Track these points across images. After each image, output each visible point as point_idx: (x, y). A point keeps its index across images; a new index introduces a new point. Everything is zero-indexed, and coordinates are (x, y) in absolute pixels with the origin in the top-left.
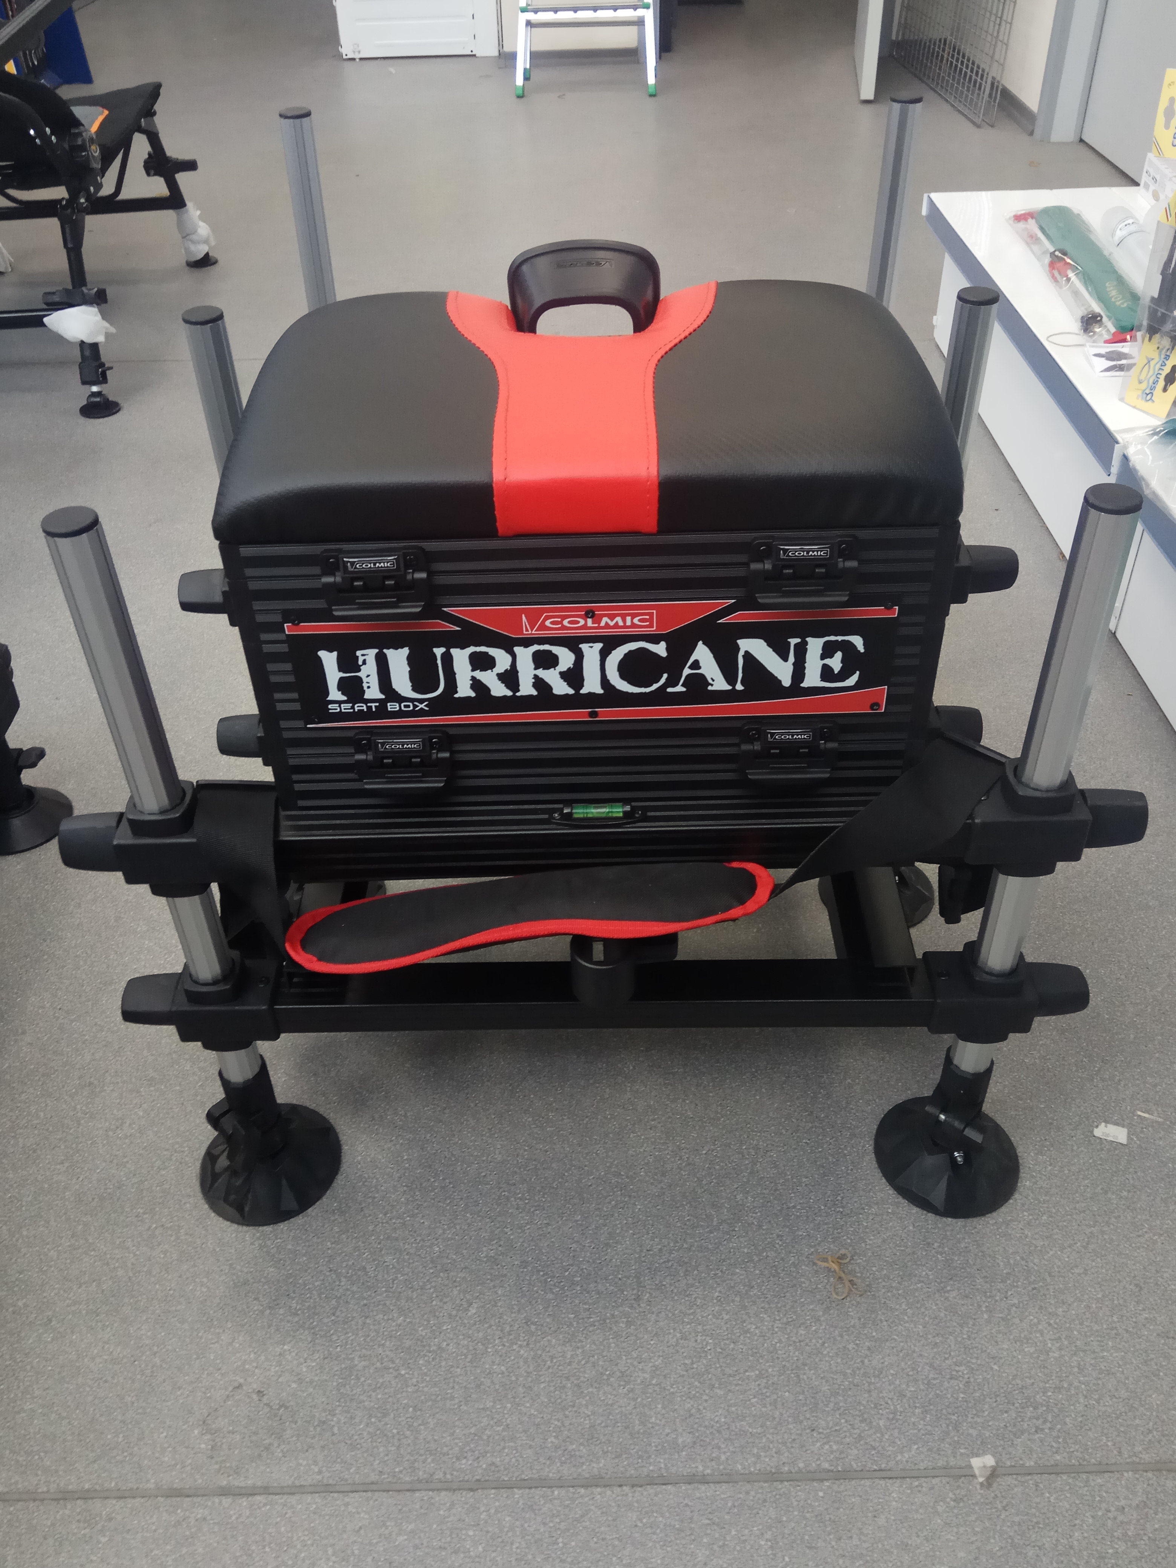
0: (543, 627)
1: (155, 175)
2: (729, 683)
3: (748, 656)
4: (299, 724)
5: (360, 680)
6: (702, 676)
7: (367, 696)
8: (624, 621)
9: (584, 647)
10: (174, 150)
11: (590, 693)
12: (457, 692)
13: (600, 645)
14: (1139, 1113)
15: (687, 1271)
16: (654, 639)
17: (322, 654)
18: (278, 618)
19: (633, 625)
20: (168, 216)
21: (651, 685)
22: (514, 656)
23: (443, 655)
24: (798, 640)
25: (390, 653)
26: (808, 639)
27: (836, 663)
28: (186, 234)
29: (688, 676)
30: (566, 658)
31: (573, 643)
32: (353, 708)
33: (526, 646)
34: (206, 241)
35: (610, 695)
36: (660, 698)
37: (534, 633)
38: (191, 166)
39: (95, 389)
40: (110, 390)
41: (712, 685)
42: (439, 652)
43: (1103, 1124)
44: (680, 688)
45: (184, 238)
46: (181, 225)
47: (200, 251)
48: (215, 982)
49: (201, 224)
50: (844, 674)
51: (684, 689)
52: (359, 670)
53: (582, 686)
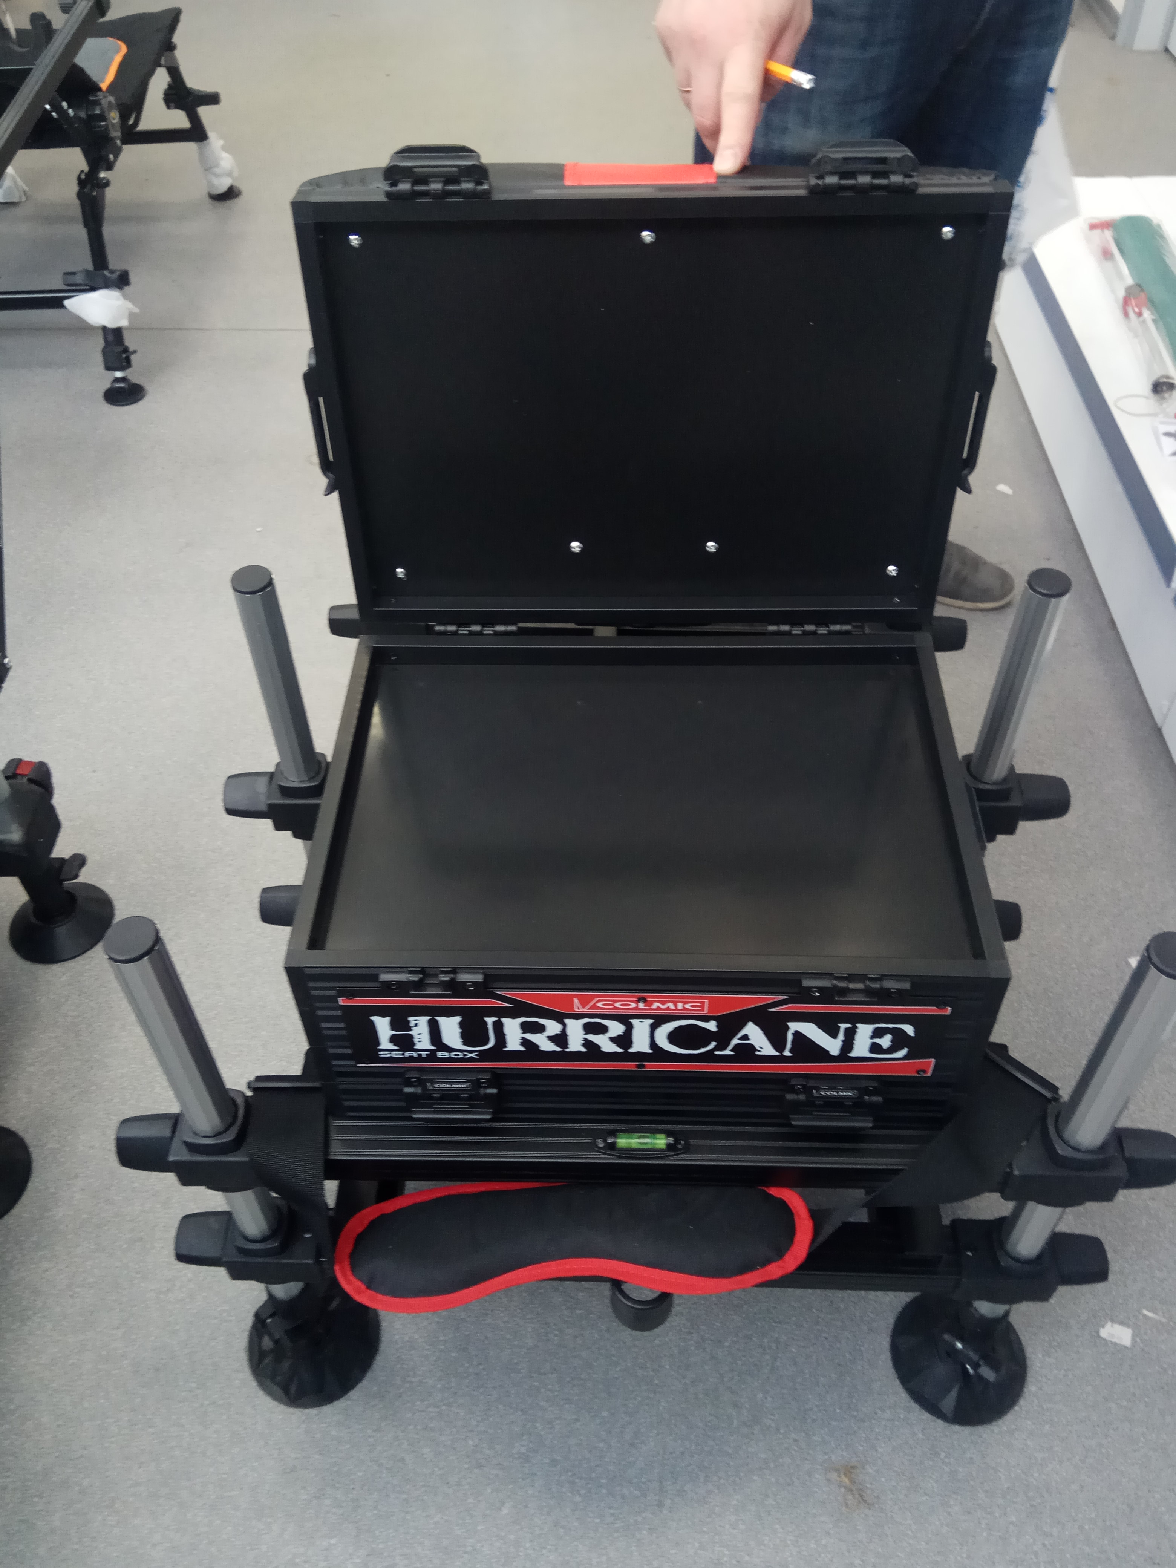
0: (594, 1007)
1: (176, 107)
2: (777, 1050)
3: (797, 1034)
4: (352, 1063)
5: (411, 1037)
6: (752, 1046)
7: (417, 1047)
8: (676, 1005)
9: (634, 1022)
10: (194, 81)
11: (638, 1052)
12: (505, 1047)
13: (651, 1021)
14: (1145, 1312)
15: (707, 1476)
16: (706, 1019)
17: (375, 1019)
18: (333, 993)
19: (685, 1009)
20: (190, 147)
21: (698, 1048)
22: (564, 1025)
23: (494, 1023)
24: (849, 1026)
25: (443, 1021)
26: (859, 1025)
27: (886, 1041)
28: (208, 166)
29: (737, 1045)
30: (616, 1028)
31: (624, 1019)
32: (403, 1054)
33: (577, 1019)
34: (230, 174)
35: (657, 1053)
36: (709, 1057)
37: (586, 1010)
38: (213, 99)
39: (119, 374)
40: (134, 375)
41: (759, 1051)
42: (490, 1021)
43: (1109, 1323)
44: (728, 1052)
45: (206, 170)
46: (202, 157)
47: (222, 185)
48: (264, 1240)
49: (225, 155)
50: (891, 1050)
51: (732, 1053)
52: (410, 1029)
53: (630, 1046)
